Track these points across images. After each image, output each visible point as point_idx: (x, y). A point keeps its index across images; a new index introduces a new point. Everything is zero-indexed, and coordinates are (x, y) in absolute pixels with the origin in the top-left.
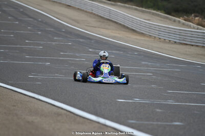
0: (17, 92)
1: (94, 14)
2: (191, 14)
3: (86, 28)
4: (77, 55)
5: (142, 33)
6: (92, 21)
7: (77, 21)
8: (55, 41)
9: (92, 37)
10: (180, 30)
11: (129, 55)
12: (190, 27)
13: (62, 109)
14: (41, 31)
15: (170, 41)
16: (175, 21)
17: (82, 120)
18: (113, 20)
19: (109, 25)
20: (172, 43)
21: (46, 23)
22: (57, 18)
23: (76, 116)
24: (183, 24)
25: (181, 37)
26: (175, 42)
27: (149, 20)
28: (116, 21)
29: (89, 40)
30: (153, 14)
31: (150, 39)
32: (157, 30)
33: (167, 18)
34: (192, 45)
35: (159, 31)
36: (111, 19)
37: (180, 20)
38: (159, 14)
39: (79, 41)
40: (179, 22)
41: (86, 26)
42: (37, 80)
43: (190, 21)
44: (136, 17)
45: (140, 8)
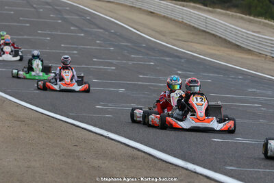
0: (80, 127)
1: (186, 24)
3: (174, 42)
4: (162, 78)
5: (250, 50)
6: (182, 33)
7: (162, 33)
8: (133, 59)
9: (181, 55)
11: (231, 79)
13: (139, 150)
14: (113, 46)
17: (164, 164)
19: (205, 39)
21: (120, 36)
22: (135, 29)
23: (157, 161)
27: (258, 33)
28: (214, 33)
29: (177, 59)
30: (265, 24)
31: (260, 58)
32: (269, 46)
36: (207, 30)
39: (165, 60)
41: (175, 39)
42: (107, 112)
44: (242, 28)
45: (248, 17)
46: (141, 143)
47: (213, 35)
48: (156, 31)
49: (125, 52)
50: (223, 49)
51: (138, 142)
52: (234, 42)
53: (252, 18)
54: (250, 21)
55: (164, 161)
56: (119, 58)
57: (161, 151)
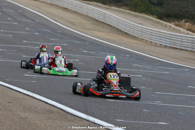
0: (13, 89)
1: (90, 17)
2: (182, 19)
3: (82, 30)
4: (72, 55)
5: (135, 37)
6: (87, 24)
7: (73, 24)
8: (51, 42)
9: (86, 39)
10: (171, 34)
11: (121, 57)
12: (180, 32)
13: (55, 106)
14: (38, 32)
15: (161, 45)
16: (166, 26)
17: (73, 117)
18: (107, 23)
19: (103, 28)
20: (163, 47)
21: (43, 25)
22: (54, 20)
23: (67, 114)
24: (174, 29)
25: (171, 41)
26: (166, 46)
27: (141, 24)
29: (83, 42)
30: (146, 19)
31: (142, 42)
32: (149, 34)
33: (159, 23)
34: (182, 50)
35: (151, 35)
36: (105, 22)
37: (171, 25)
38: (151, 19)
39: (74, 43)
40: (170, 26)
41: (82, 28)
42: (32, 79)
43: (180, 26)
44: (129, 20)
45: (134, 13)
46: (56, 102)
47: (109, 25)
48: (69, 22)
49: (46, 37)
50: (116, 35)
51: (54, 101)
52: (124, 31)
53: (137, 13)
54: (136, 16)
55: (72, 114)
56: (42, 40)
57: (70, 108)
